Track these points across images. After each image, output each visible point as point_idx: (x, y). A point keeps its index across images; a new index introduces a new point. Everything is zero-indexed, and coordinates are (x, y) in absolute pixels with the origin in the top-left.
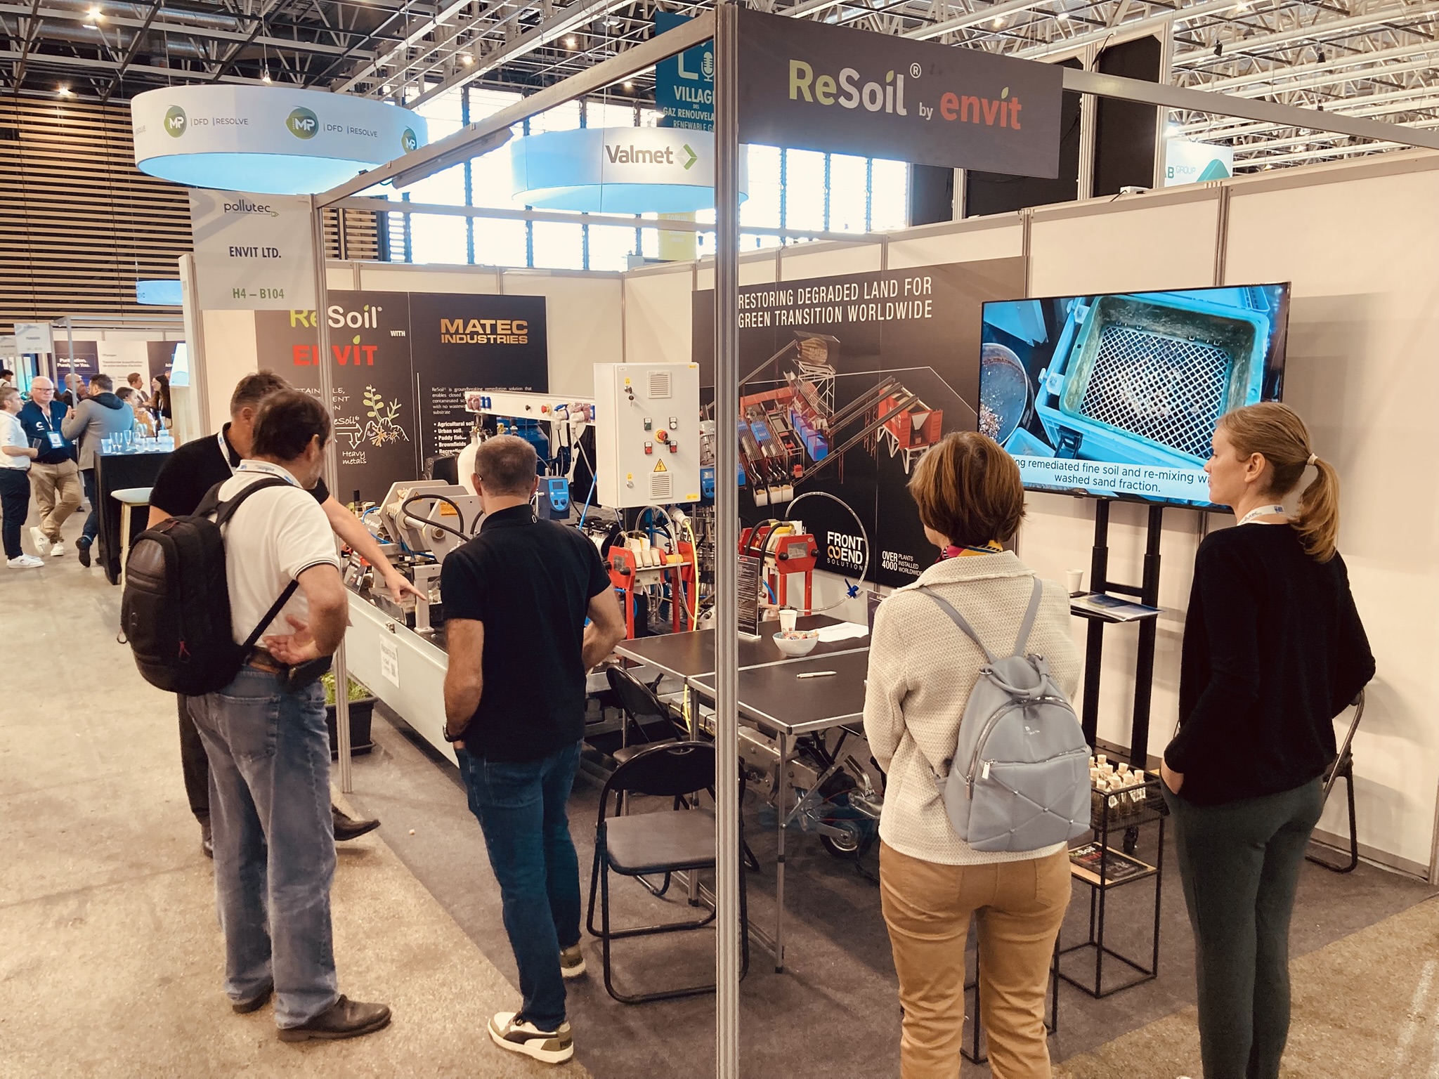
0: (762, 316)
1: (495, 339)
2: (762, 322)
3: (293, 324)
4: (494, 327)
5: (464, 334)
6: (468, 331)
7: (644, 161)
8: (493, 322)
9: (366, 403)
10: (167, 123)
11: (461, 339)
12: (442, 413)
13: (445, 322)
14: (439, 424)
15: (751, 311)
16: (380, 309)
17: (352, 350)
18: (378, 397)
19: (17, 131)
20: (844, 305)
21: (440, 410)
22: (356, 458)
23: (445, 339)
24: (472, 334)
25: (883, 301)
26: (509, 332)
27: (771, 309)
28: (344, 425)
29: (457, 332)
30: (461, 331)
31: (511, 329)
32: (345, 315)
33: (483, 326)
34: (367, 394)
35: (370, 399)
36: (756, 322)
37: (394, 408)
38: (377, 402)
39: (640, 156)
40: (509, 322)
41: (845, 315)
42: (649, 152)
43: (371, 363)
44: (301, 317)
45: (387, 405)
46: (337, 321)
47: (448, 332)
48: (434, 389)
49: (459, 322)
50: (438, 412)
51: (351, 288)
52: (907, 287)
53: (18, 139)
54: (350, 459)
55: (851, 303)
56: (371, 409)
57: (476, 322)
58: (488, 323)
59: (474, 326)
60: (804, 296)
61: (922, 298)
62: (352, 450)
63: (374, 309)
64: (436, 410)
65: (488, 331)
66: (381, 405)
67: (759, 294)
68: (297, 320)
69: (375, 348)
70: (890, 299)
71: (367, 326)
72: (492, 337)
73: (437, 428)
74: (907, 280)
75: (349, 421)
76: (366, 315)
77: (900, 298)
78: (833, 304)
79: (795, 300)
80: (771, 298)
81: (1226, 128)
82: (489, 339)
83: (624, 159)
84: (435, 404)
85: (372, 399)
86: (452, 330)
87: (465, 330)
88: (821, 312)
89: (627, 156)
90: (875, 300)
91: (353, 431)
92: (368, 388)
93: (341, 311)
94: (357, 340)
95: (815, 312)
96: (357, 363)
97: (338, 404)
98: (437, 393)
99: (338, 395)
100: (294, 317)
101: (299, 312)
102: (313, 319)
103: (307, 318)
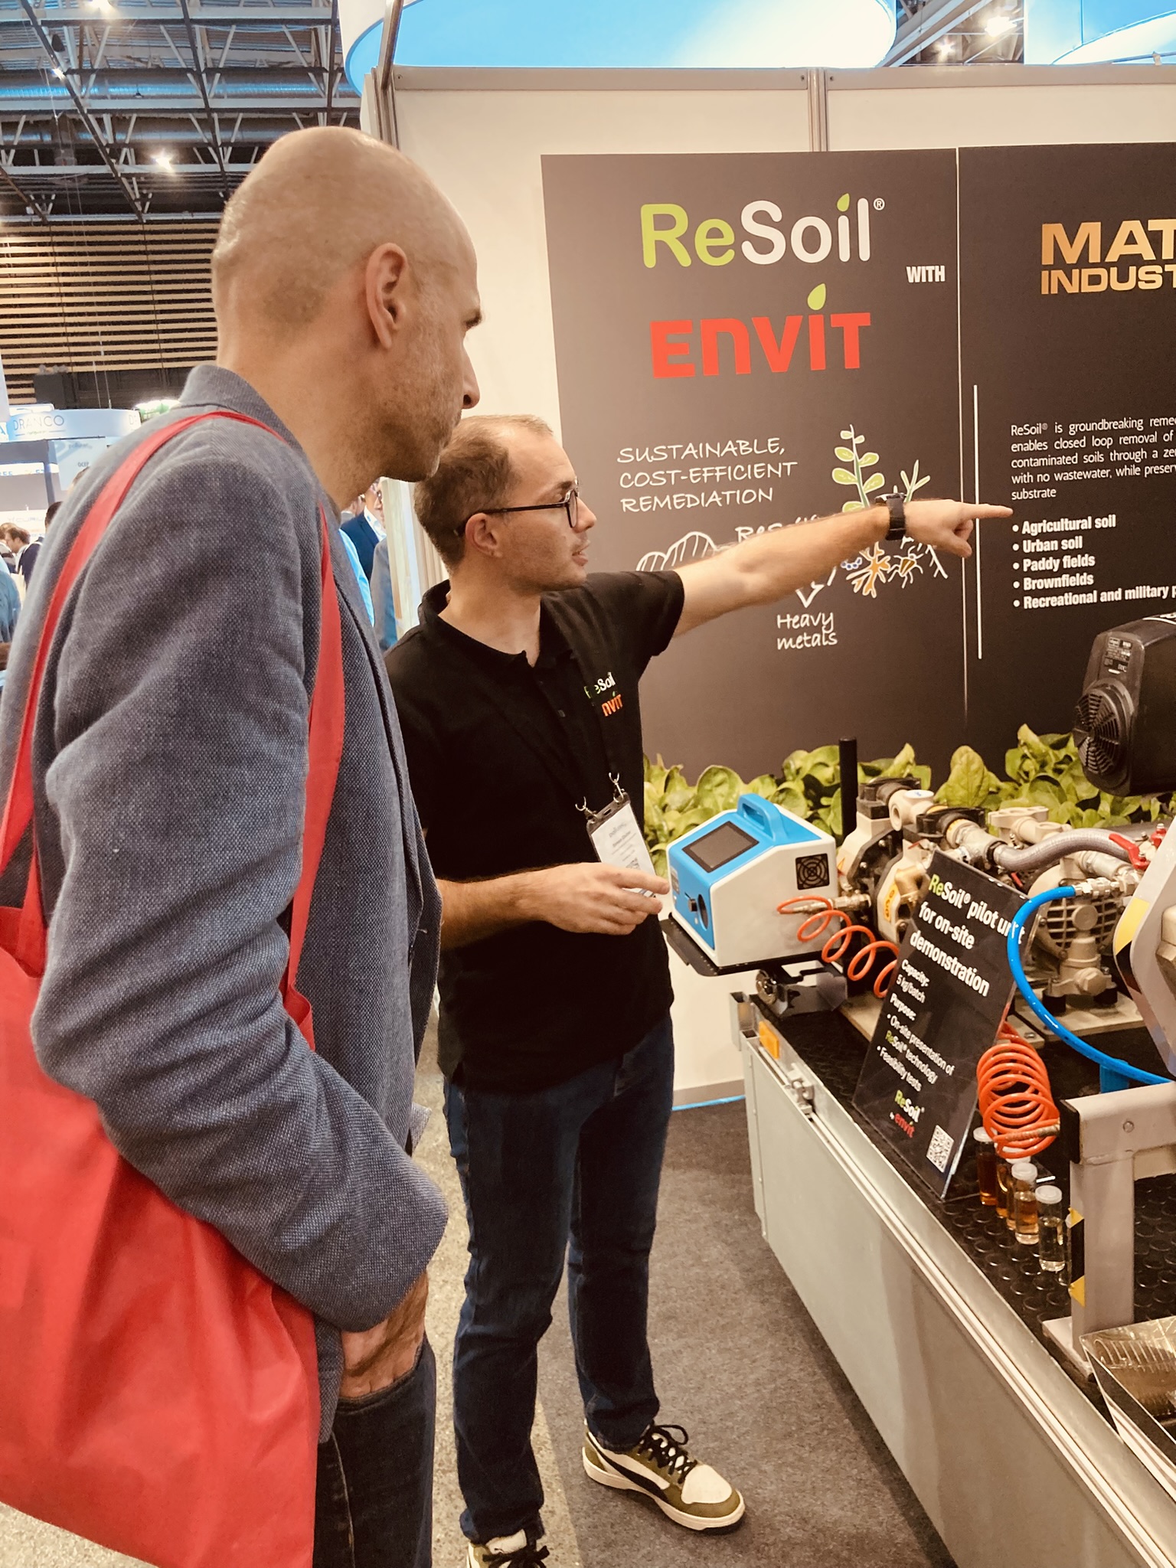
3: (650, 260)
9: (840, 476)
11: (1095, 280)
12: (1035, 493)
13: (1053, 232)
14: (1026, 527)
16: (879, 204)
17: (805, 323)
18: (871, 458)
21: (1029, 487)
22: (812, 630)
23: (1051, 282)
29: (1083, 262)
32: (785, 227)
33: (1155, 239)
34: (843, 454)
35: (849, 466)
37: (911, 488)
38: (867, 473)
43: (852, 360)
44: (670, 237)
45: (892, 480)
46: (764, 246)
47: (1059, 262)
48: (1016, 430)
49: (1091, 230)
50: (1024, 494)
51: (807, 149)
54: (793, 634)
57: (1134, 226)
59: (1131, 240)
62: (799, 610)
63: (863, 205)
64: (1019, 487)
66: (877, 481)
68: (661, 247)
69: (865, 319)
71: (845, 255)
73: (1021, 538)
76: (843, 223)
82: (1166, 277)
84: (1018, 472)
85: (853, 463)
86: (1071, 256)
87: (1105, 251)
92: (845, 435)
93: (776, 214)
94: (817, 298)
96: (818, 361)
97: (764, 483)
98: (1024, 439)
99: (768, 458)
100: (650, 236)
101: (664, 222)
102: (702, 242)
103: (687, 240)
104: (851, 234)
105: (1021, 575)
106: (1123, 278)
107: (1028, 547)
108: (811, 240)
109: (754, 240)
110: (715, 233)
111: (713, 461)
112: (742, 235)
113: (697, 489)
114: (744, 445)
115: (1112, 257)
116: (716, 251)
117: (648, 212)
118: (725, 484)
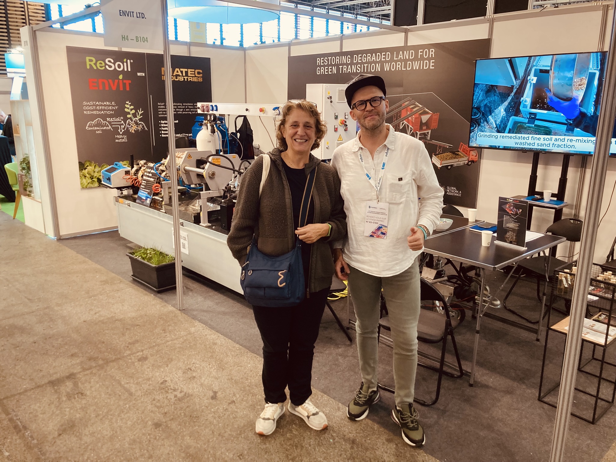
0: (332, 69)
1: (187, 79)
2: (331, 72)
3: (88, 67)
4: (187, 73)
8: (186, 70)
9: (126, 110)
12: (163, 116)
13: (163, 69)
15: (324, 66)
16: (132, 61)
17: (119, 81)
18: (132, 107)
20: (382, 63)
21: (162, 114)
22: (122, 138)
23: (163, 78)
24: (177, 76)
25: (406, 61)
26: (194, 75)
27: (337, 65)
28: (116, 122)
31: (195, 74)
32: (114, 64)
33: (182, 72)
34: (126, 106)
35: (128, 108)
36: (327, 72)
37: (140, 113)
38: (131, 110)
40: (194, 70)
41: (382, 68)
43: (128, 89)
44: (92, 63)
45: (136, 111)
46: (110, 67)
48: (159, 104)
50: (161, 116)
51: (118, 50)
52: (420, 54)
54: (119, 139)
55: (386, 62)
56: (129, 113)
57: (178, 69)
58: (184, 70)
59: (177, 72)
60: (357, 59)
61: (429, 59)
62: (120, 135)
63: (129, 61)
64: (160, 114)
65: (184, 75)
66: (133, 111)
67: (330, 58)
68: (90, 65)
69: (130, 82)
70: (409, 60)
71: (126, 70)
72: (186, 78)
73: (161, 123)
74: (420, 51)
75: (118, 119)
76: (125, 64)
77: (416, 59)
78: (375, 62)
79: (352, 61)
80: (337, 60)
82: (184, 79)
84: (160, 111)
88: (367, 66)
90: (401, 61)
91: (121, 125)
92: (127, 102)
93: (112, 61)
94: (121, 77)
95: (364, 67)
96: (121, 89)
97: (112, 110)
98: (160, 106)
99: (112, 106)
100: (88, 63)
101: (91, 61)
102: (98, 65)
103: (95, 64)
104: (127, 66)
105: (161, 130)
106: (177, 78)
107: (162, 125)
108: (119, 66)
109: (108, 65)
110: (101, 63)
111: (102, 105)
112: (106, 64)
113: (99, 110)
114: (108, 103)
115: (174, 74)
116: (101, 67)
117: (87, 59)
118: (104, 110)
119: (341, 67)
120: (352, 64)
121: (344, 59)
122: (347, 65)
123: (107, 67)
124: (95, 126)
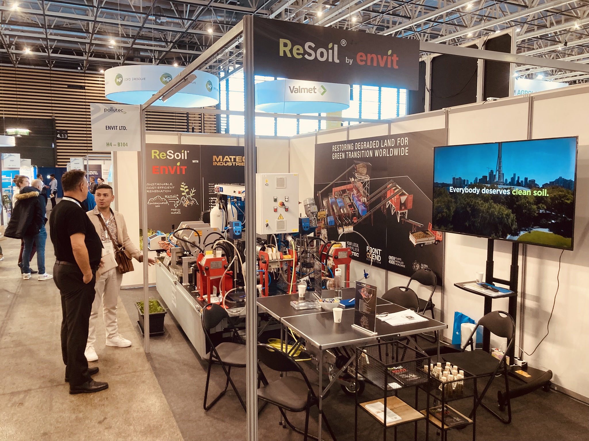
0: (341, 154)
1: (235, 164)
2: (341, 157)
3: (153, 157)
4: (235, 159)
5: (222, 162)
6: (224, 161)
7: (304, 92)
8: (235, 157)
9: (182, 189)
10: (116, 80)
11: (221, 164)
12: (212, 193)
13: (215, 157)
14: (211, 198)
15: (337, 152)
16: (188, 152)
17: (176, 167)
18: (187, 187)
19: (85, 86)
20: (373, 150)
21: (212, 192)
22: (176, 211)
23: (215, 164)
24: (226, 162)
25: (388, 148)
26: (241, 161)
27: (345, 152)
28: (172, 198)
29: (220, 161)
30: (221, 160)
31: (242, 160)
32: (174, 154)
33: (230, 159)
34: (182, 186)
35: (183, 188)
36: (339, 157)
37: (193, 191)
38: (186, 189)
39: (303, 90)
40: (241, 157)
41: (374, 154)
42: (307, 89)
43: (184, 173)
44: (156, 155)
45: (190, 190)
46: (170, 156)
47: (216, 161)
48: (209, 184)
49: (221, 157)
50: (211, 193)
51: (177, 143)
52: (398, 142)
53: (85, 89)
54: (174, 212)
55: (376, 149)
56: (184, 192)
57: (227, 157)
58: (232, 157)
59: (227, 159)
60: (358, 146)
61: (404, 146)
62: (175, 208)
63: (186, 152)
64: (210, 192)
65: (232, 161)
66: (187, 190)
67: (340, 145)
68: (155, 156)
69: (186, 167)
70: (391, 147)
71: (183, 158)
72: (234, 163)
73: (210, 200)
74: (398, 139)
75: (174, 197)
76: (183, 154)
77: (396, 147)
78: (369, 149)
79: (354, 148)
80: (345, 147)
81: (572, 77)
82: (233, 164)
83: (296, 92)
84: (210, 190)
85: (184, 187)
86: (218, 160)
87: (223, 160)
88: (364, 152)
89: (297, 91)
90: (386, 148)
91: (176, 201)
92: (182, 183)
93: (172, 152)
94: (178, 164)
95: (362, 153)
96: (178, 173)
97: (169, 189)
98: (211, 185)
99: (170, 186)
100: (153, 154)
101: (155, 153)
102: (161, 155)
103: (159, 155)
104: (184, 155)
105: (210, 205)
106: (226, 164)
108: (178, 156)
109: (169, 155)
110: (163, 154)
111: (162, 186)
112: (167, 155)
113: (159, 190)
114: (166, 184)
116: (163, 157)
117: (153, 151)
118: (163, 189)
119: (347, 153)
120: (354, 150)
121: (350, 147)
122: (351, 151)
123: (168, 157)
124: (154, 202)
